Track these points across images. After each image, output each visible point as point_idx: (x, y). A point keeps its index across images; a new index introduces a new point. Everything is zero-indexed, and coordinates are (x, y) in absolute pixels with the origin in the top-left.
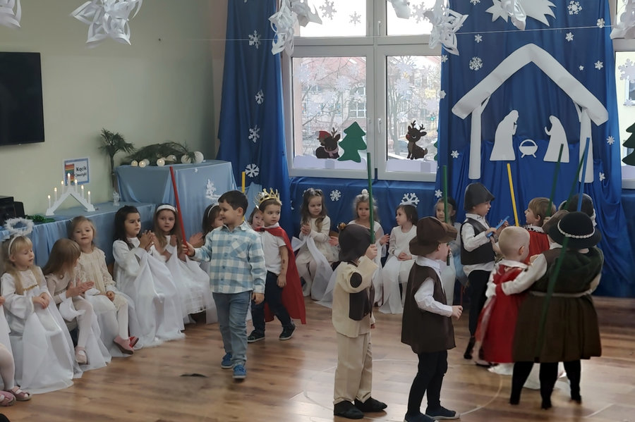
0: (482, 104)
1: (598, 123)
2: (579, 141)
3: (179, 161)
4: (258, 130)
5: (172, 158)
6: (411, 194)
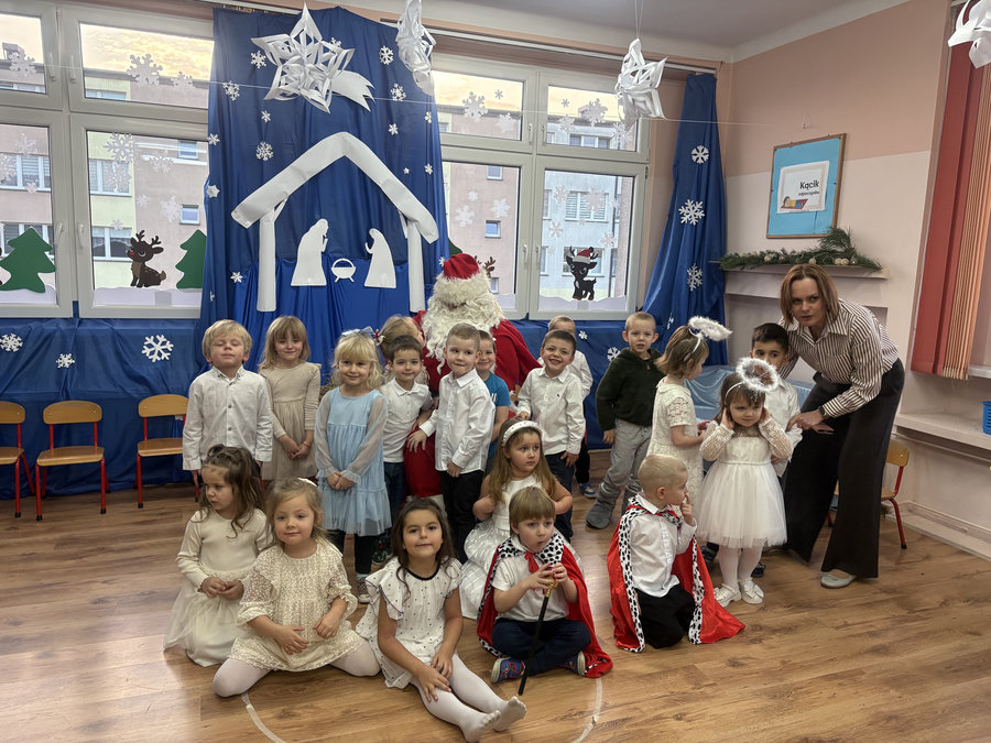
0: (276, 208)
1: (430, 240)
2: (407, 261)
6: (158, 337)
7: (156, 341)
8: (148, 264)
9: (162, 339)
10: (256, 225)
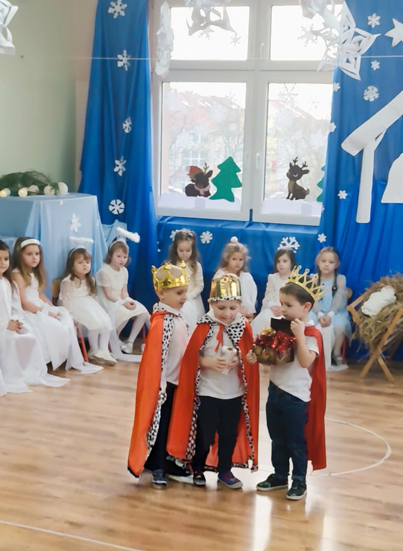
0: (376, 138)
3: (41, 192)
4: (125, 162)
5: (34, 188)
6: (290, 238)
7: (289, 241)
8: (298, 182)
9: (293, 239)
10: (361, 153)
